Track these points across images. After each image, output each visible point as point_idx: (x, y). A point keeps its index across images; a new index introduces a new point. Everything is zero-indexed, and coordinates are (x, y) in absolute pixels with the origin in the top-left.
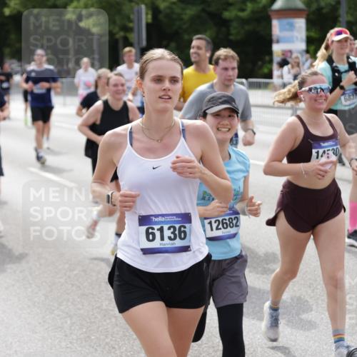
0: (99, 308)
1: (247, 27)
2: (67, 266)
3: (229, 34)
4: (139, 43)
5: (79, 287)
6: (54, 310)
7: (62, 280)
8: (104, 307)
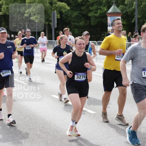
0: (36, 134)
1: (97, 20)
2: (23, 117)
3: (90, 23)
4: (54, 27)
5: (28, 126)
6: (18, 135)
7: (22, 123)
8: (38, 134)
